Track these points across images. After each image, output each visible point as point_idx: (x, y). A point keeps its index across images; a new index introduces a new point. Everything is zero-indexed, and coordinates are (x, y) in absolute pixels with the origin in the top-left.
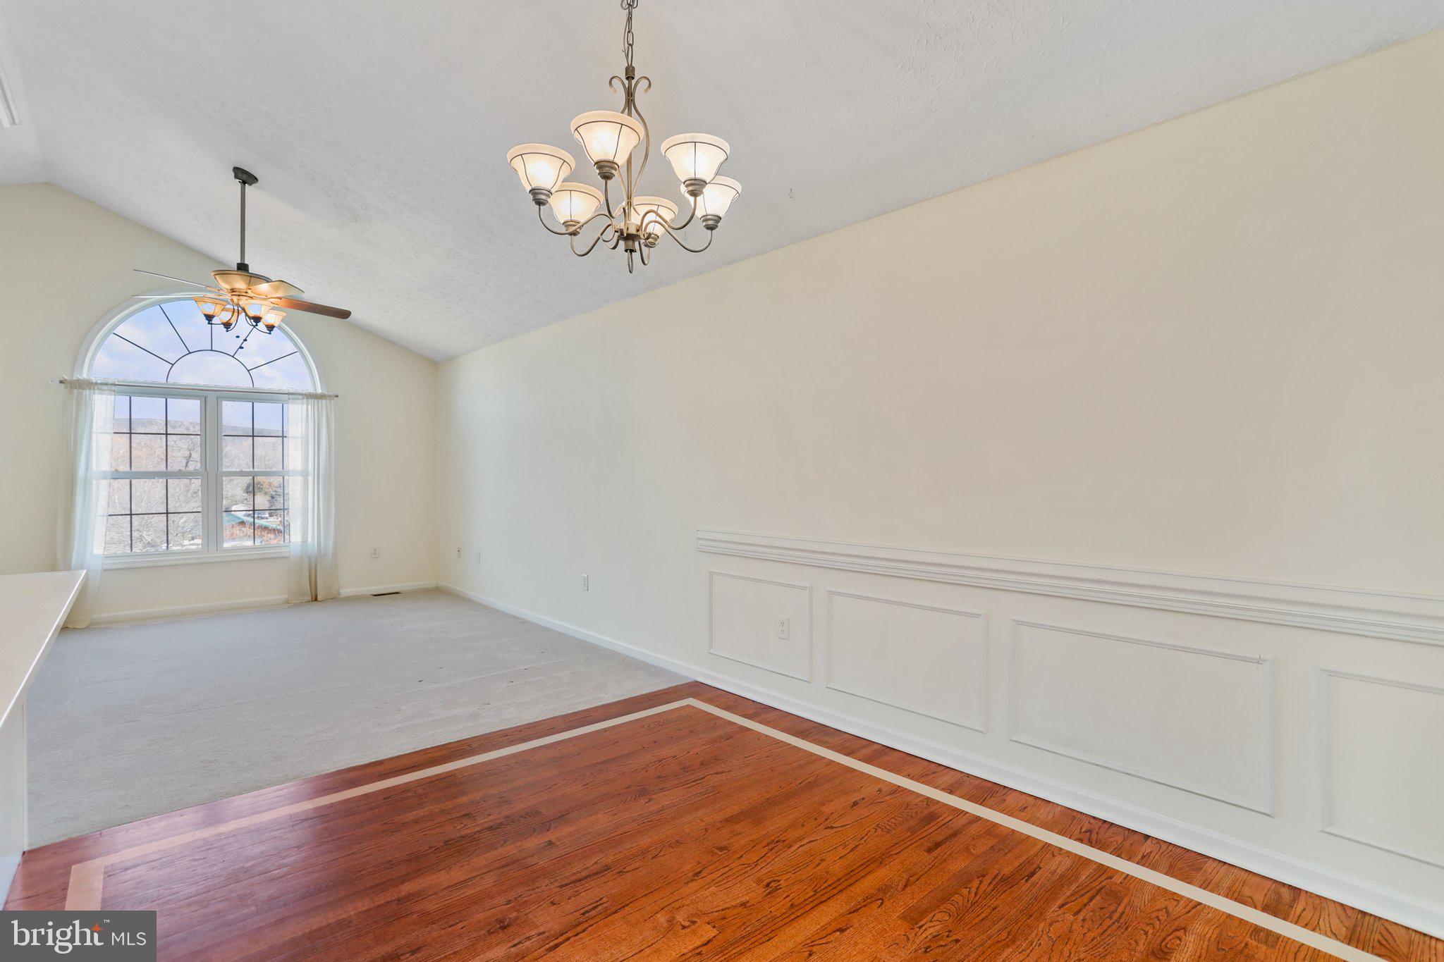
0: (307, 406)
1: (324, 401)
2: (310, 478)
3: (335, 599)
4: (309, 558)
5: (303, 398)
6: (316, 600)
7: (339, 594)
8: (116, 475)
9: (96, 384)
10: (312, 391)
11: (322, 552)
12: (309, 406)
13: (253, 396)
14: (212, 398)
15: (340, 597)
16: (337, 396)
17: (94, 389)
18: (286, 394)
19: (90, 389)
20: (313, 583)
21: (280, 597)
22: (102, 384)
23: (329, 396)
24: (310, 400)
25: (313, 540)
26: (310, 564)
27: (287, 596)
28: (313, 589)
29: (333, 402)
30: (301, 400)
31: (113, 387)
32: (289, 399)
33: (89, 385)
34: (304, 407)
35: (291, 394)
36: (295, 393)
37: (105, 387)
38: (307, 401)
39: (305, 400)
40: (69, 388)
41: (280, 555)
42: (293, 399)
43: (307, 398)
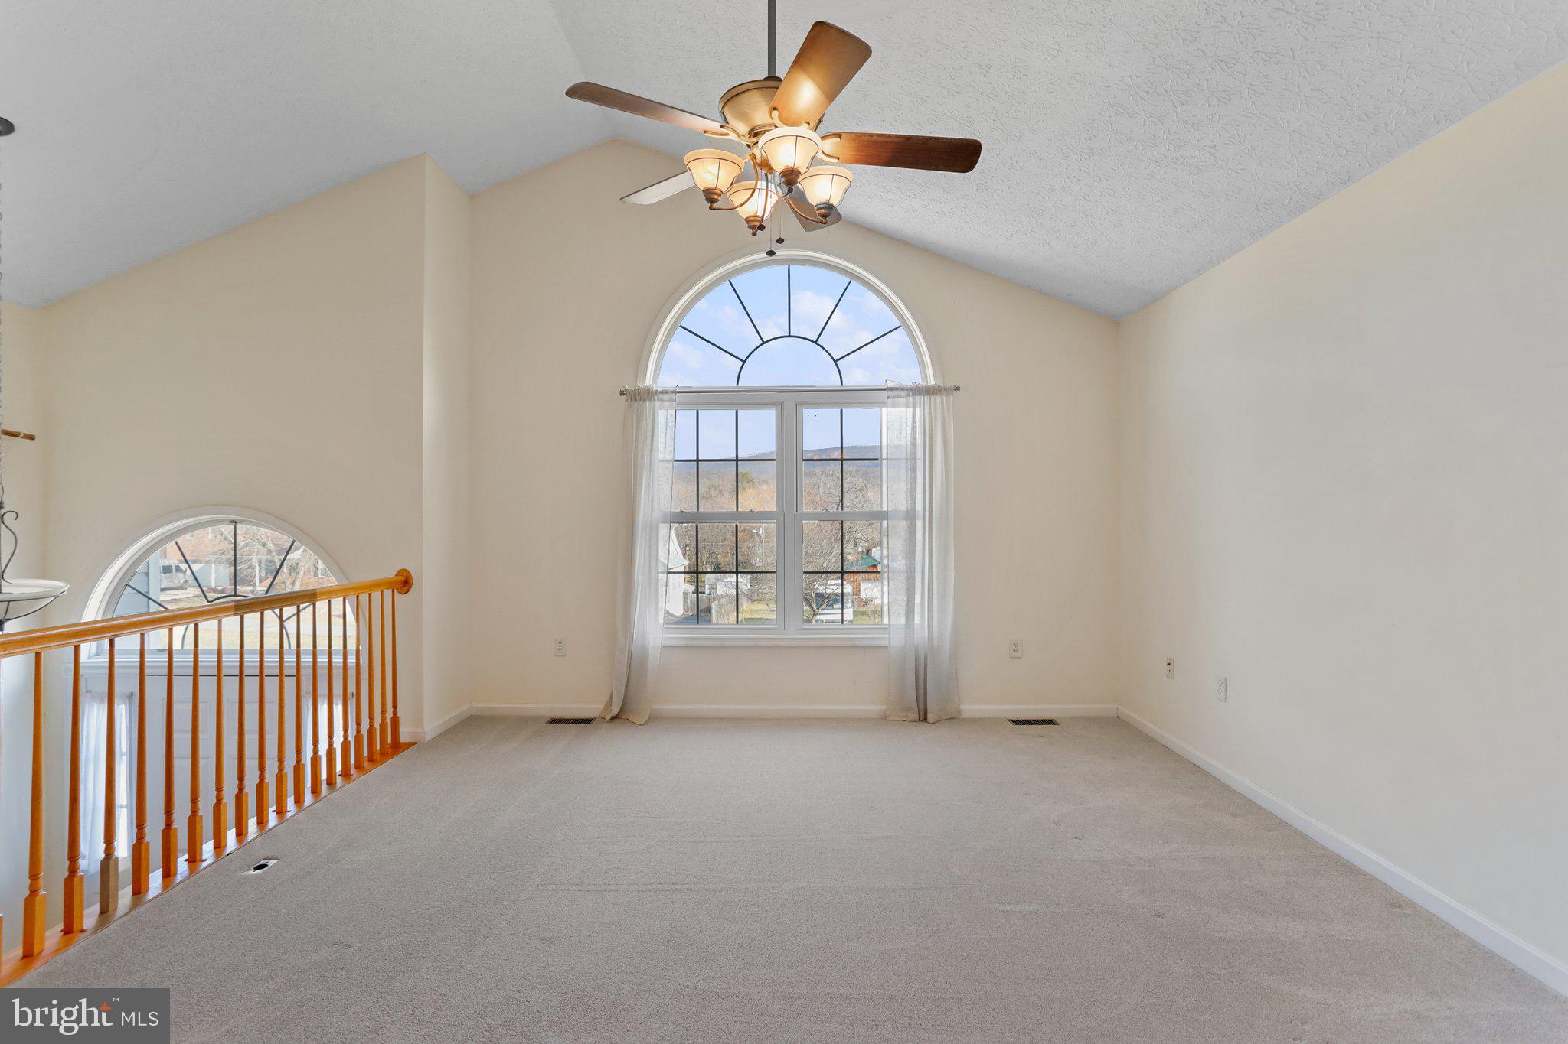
0: (914, 408)
1: (938, 398)
2: (919, 523)
3: (953, 719)
4: (917, 652)
5: (908, 395)
6: (925, 719)
7: (960, 712)
8: (680, 518)
9: (656, 392)
10: (920, 382)
11: (936, 642)
12: (918, 411)
13: (842, 397)
14: (789, 406)
15: (961, 717)
16: (958, 389)
17: (654, 400)
18: (884, 390)
19: (650, 400)
20: (921, 692)
21: (874, 708)
22: (662, 392)
23: (946, 389)
24: (918, 398)
25: (922, 623)
26: (917, 660)
27: (884, 707)
28: (921, 701)
29: (951, 397)
30: (905, 399)
31: (674, 396)
32: (888, 398)
33: (649, 394)
34: (910, 410)
35: (891, 389)
36: (897, 389)
37: (666, 397)
38: (914, 399)
39: (911, 398)
40: (629, 401)
41: (875, 643)
42: (894, 397)
43: (914, 395)
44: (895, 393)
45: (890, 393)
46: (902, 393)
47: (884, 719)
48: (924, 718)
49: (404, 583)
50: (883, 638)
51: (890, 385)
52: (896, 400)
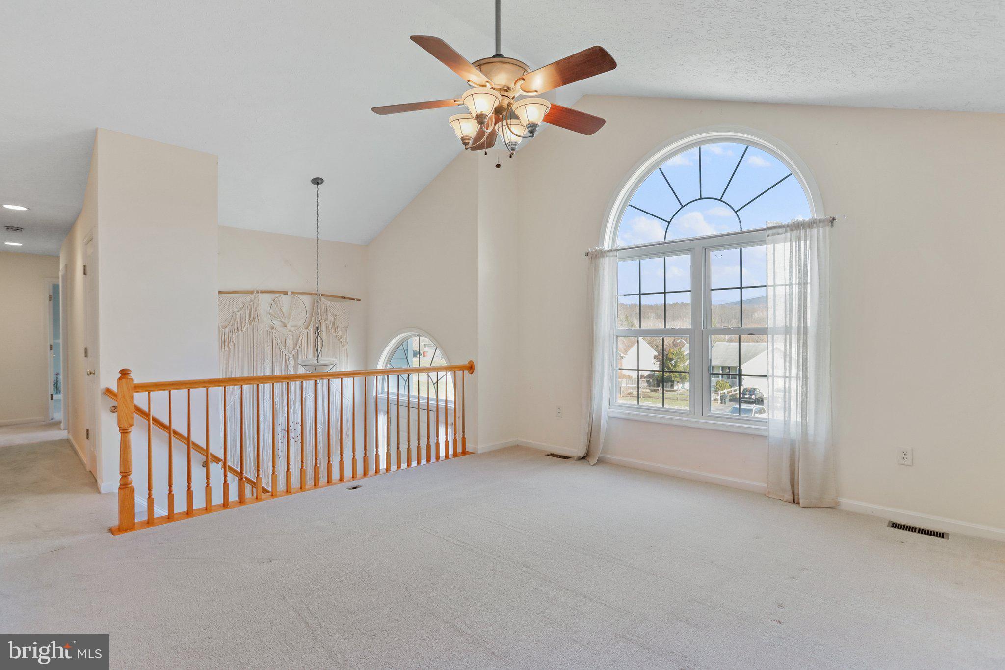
0: (791, 242)
1: (814, 231)
3: (829, 508)
5: (786, 231)
6: (798, 502)
9: (605, 252)
12: (795, 244)
15: (839, 508)
16: (833, 220)
17: (605, 257)
18: (765, 230)
19: (602, 257)
20: (795, 478)
22: (608, 251)
24: (794, 233)
26: (792, 451)
28: (795, 488)
30: (783, 235)
31: (615, 253)
32: (768, 236)
33: (602, 254)
34: (788, 244)
35: (771, 228)
36: (775, 227)
37: (611, 254)
38: (791, 234)
39: (788, 234)
40: (590, 259)
41: (756, 432)
42: (773, 234)
43: (791, 230)
44: (774, 231)
45: (770, 232)
46: (780, 230)
47: (766, 495)
48: (795, 500)
49: (471, 368)
50: (764, 429)
51: (770, 225)
52: (775, 236)
